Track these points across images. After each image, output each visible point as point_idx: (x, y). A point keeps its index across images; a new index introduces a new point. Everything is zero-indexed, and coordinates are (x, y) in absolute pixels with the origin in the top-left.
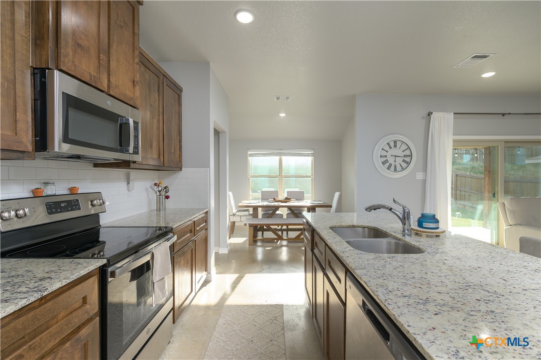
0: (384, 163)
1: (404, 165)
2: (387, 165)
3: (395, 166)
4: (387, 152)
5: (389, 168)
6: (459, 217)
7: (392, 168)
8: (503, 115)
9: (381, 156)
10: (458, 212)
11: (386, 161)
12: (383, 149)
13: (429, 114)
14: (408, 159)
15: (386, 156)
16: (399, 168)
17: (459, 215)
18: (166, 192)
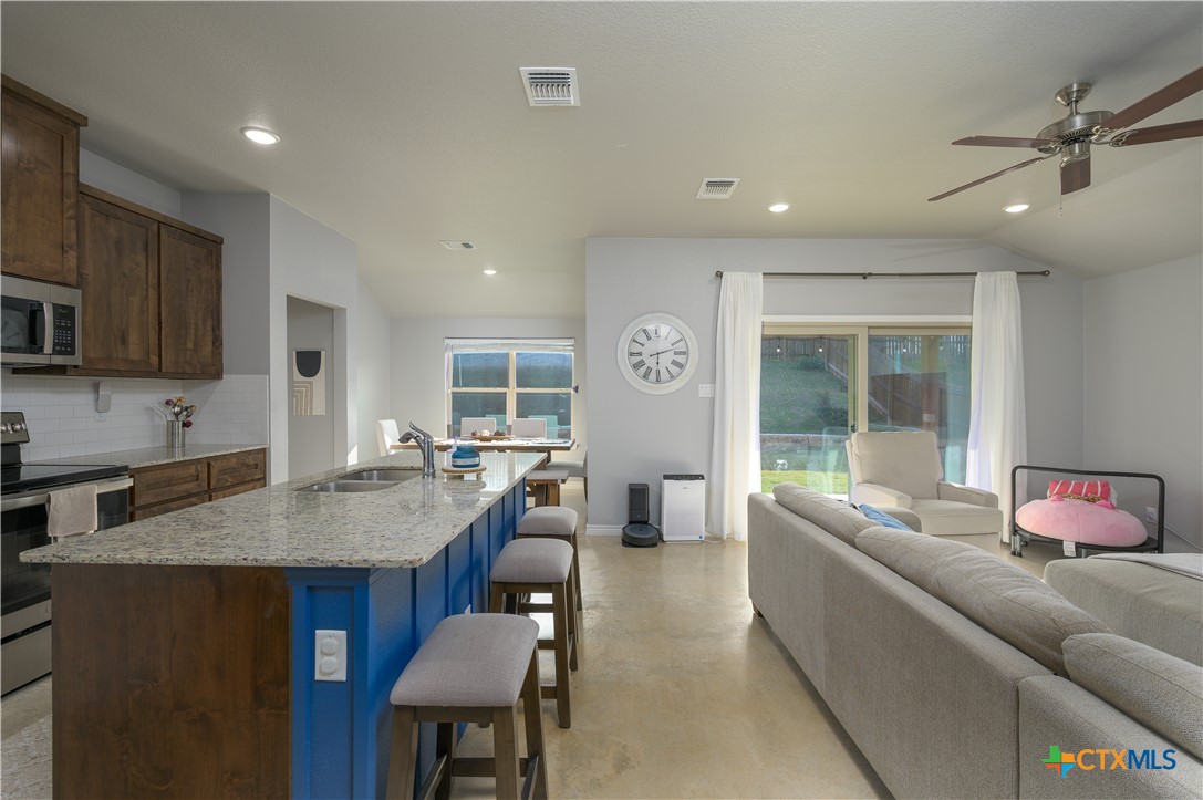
0: (636, 366)
1: (674, 369)
2: (643, 370)
3: (658, 372)
4: (643, 345)
5: (645, 376)
6: (783, 470)
7: (653, 376)
8: (865, 276)
9: (631, 354)
10: (781, 459)
11: (641, 363)
12: (635, 341)
13: (719, 275)
14: (681, 359)
15: (640, 354)
16: (664, 375)
17: (783, 464)
18: (188, 416)
